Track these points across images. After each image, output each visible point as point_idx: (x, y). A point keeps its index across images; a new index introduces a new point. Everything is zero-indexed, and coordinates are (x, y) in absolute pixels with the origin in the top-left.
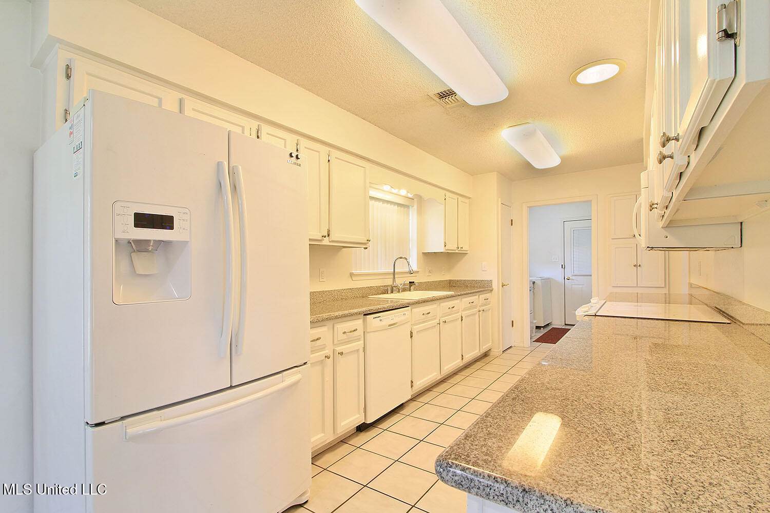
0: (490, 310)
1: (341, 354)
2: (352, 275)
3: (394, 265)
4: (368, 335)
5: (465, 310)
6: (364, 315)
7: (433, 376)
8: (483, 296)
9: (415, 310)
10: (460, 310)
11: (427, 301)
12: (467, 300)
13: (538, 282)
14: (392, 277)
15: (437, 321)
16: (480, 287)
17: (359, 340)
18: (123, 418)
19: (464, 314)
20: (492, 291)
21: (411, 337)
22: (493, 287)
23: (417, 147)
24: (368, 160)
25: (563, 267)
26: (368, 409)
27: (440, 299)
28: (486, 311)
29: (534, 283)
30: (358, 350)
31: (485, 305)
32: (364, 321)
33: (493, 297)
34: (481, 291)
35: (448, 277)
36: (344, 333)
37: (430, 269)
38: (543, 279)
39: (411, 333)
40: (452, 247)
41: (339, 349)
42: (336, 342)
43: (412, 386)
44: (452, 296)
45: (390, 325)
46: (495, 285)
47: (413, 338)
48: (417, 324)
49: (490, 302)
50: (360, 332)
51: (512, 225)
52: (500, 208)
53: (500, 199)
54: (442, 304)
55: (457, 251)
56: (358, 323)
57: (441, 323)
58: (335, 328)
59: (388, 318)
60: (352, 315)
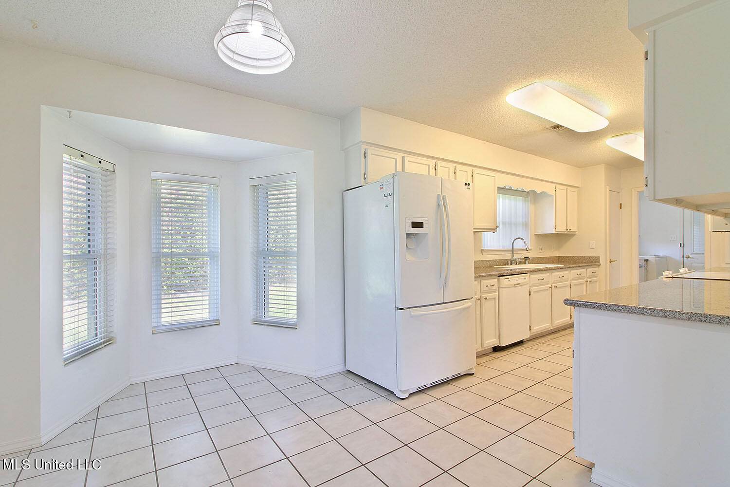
0: (598, 282)
1: (486, 299)
2: (482, 251)
3: (513, 244)
4: (501, 290)
5: (573, 279)
6: (498, 276)
7: (546, 326)
8: (590, 270)
9: (532, 276)
10: (570, 279)
11: (542, 270)
12: (575, 272)
13: (652, 260)
14: (511, 253)
15: (550, 285)
16: (588, 263)
17: (495, 292)
18: (408, 308)
19: (573, 282)
20: (599, 266)
21: (530, 295)
22: (601, 262)
23: (535, 155)
24: (497, 171)
25: (682, 245)
26: (501, 336)
27: (552, 269)
28: (593, 282)
29: (647, 261)
30: (495, 298)
31: (592, 277)
32: (499, 281)
33: (602, 271)
34: (589, 265)
35: (556, 254)
36: (487, 286)
37: (541, 247)
38: (657, 257)
39: (530, 292)
40: (561, 229)
41: (484, 296)
42: (482, 292)
43: (530, 330)
44: (562, 268)
45: (515, 285)
46: (602, 261)
47: (531, 295)
48: (534, 286)
49: (598, 275)
50: (496, 287)
51: (621, 208)
52: (608, 194)
53: (608, 187)
54: (554, 274)
55: (566, 233)
56: (494, 281)
57: (553, 287)
58: (482, 283)
59: (514, 279)
60: (492, 275)
